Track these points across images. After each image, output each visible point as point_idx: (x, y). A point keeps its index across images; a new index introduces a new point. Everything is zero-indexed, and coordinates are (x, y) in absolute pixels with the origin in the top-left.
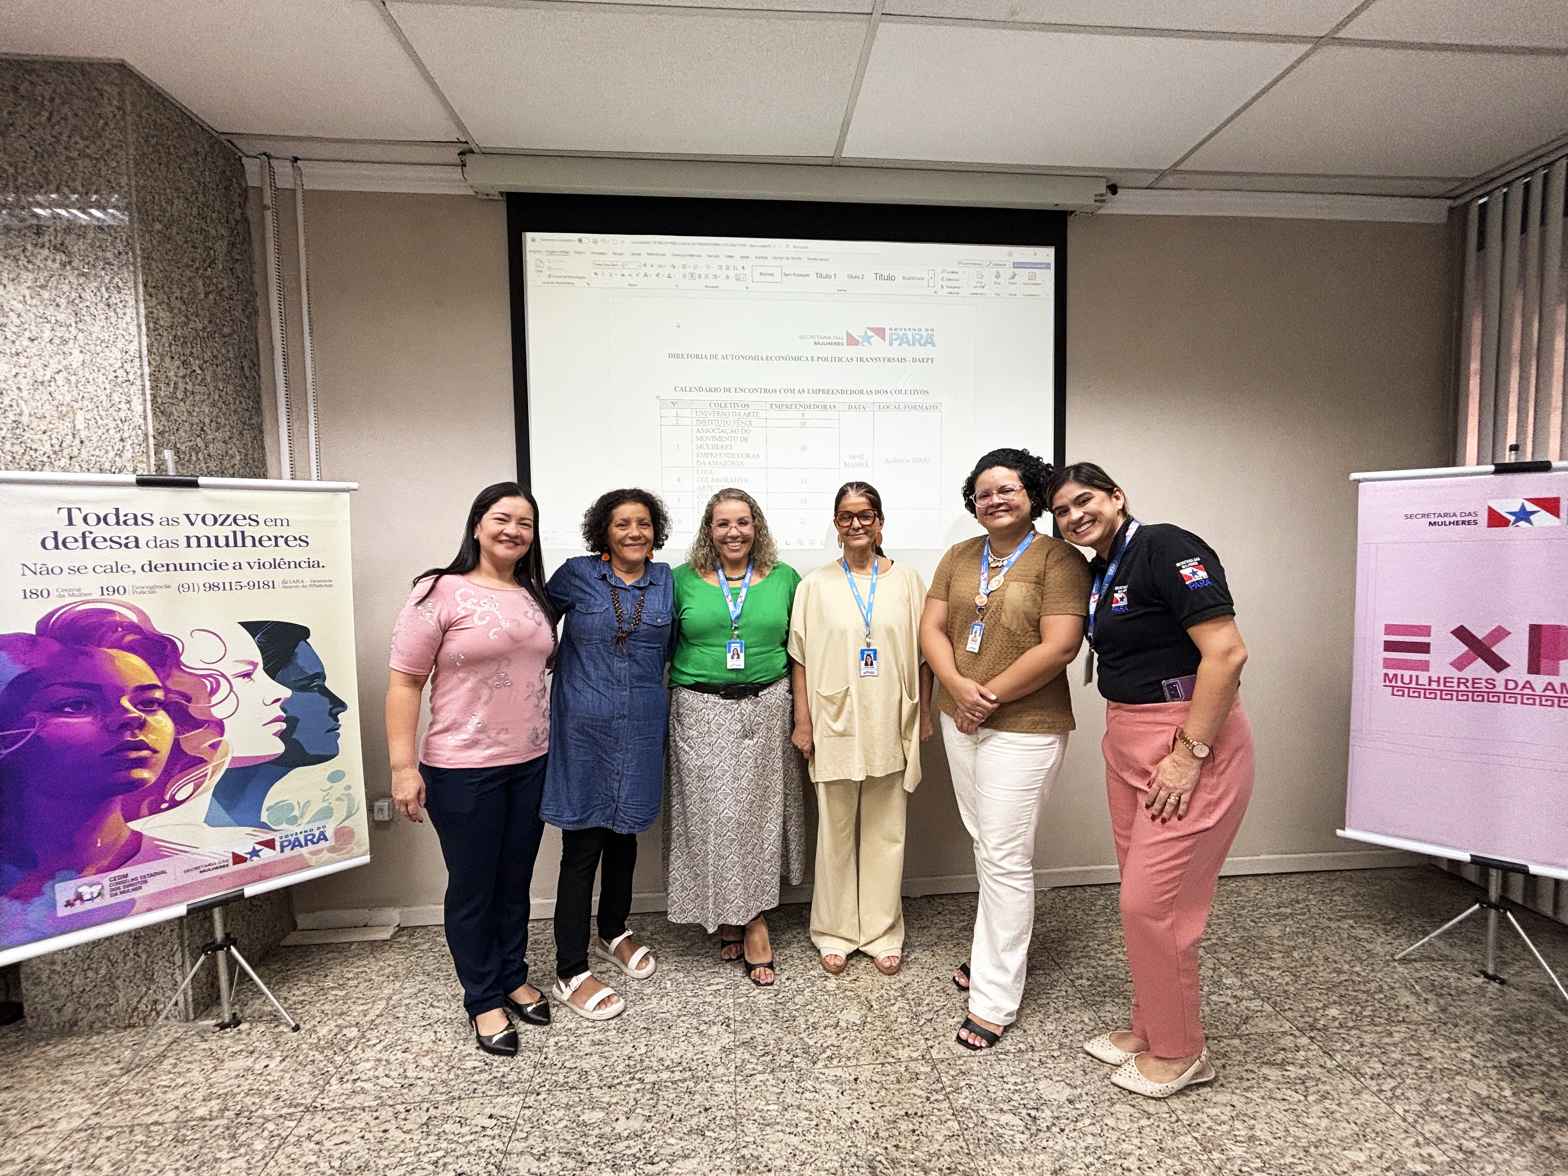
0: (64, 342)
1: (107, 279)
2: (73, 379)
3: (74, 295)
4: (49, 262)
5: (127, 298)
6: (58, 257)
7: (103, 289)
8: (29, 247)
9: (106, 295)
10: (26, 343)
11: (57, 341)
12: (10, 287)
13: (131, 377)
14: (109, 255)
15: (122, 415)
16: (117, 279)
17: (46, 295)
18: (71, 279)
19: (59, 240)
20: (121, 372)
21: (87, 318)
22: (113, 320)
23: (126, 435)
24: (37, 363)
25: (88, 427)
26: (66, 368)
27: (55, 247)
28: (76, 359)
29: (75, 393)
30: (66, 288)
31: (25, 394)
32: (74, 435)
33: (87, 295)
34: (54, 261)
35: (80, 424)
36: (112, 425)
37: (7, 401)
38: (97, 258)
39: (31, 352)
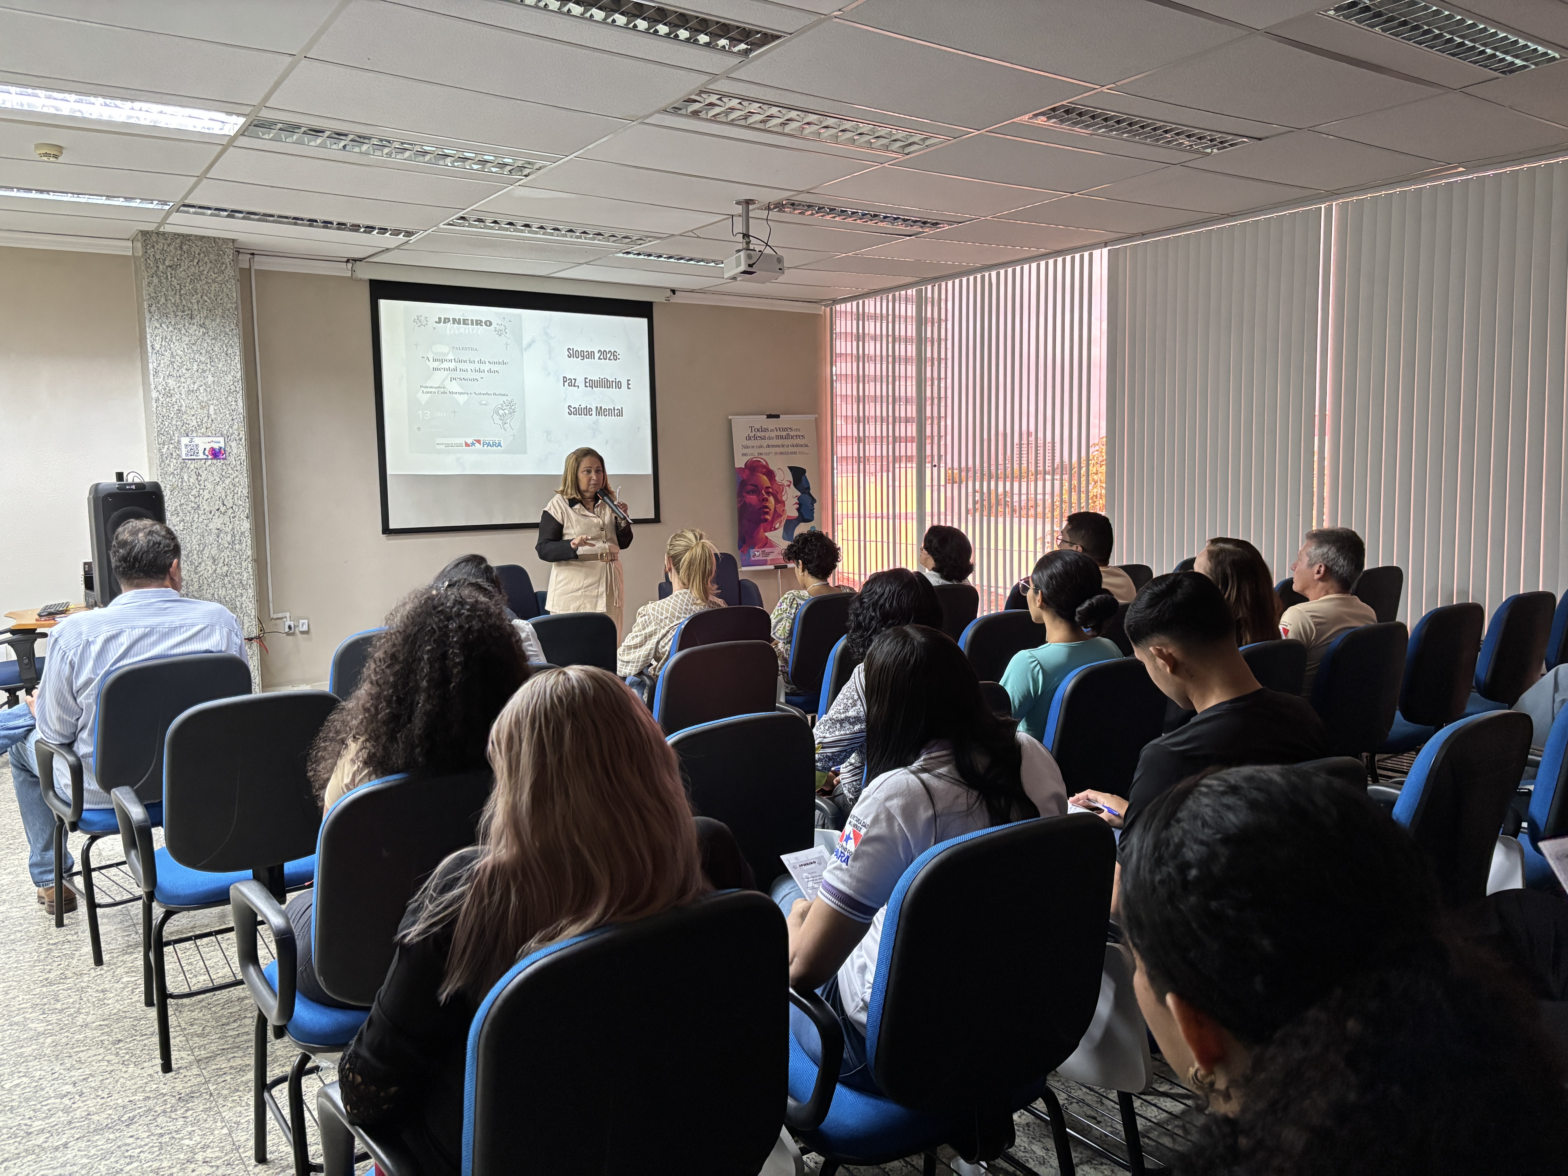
0: (204, 371)
1: (226, 341)
2: (208, 389)
3: (209, 348)
4: (197, 332)
6: (201, 330)
7: (224, 346)
8: (187, 324)
9: (226, 349)
10: (184, 371)
11: (200, 371)
12: (177, 344)
13: (238, 389)
14: (227, 330)
15: (233, 407)
16: (231, 342)
17: (195, 348)
18: (208, 341)
19: (202, 322)
20: (232, 387)
21: (216, 360)
22: (229, 361)
23: (234, 417)
24: (189, 381)
25: (215, 414)
26: (204, 384)
27: (200, 325)
28: (210, 379)
29: (209, 396)
30: (205, 345)
31: (183, 396)
32: (208, 418)
33: (216, 349)
34: (199, 332)
35: (212, 412)
36: (228, 412)
37: (174, 400)
38: (221, 331)
39: (187, 375)
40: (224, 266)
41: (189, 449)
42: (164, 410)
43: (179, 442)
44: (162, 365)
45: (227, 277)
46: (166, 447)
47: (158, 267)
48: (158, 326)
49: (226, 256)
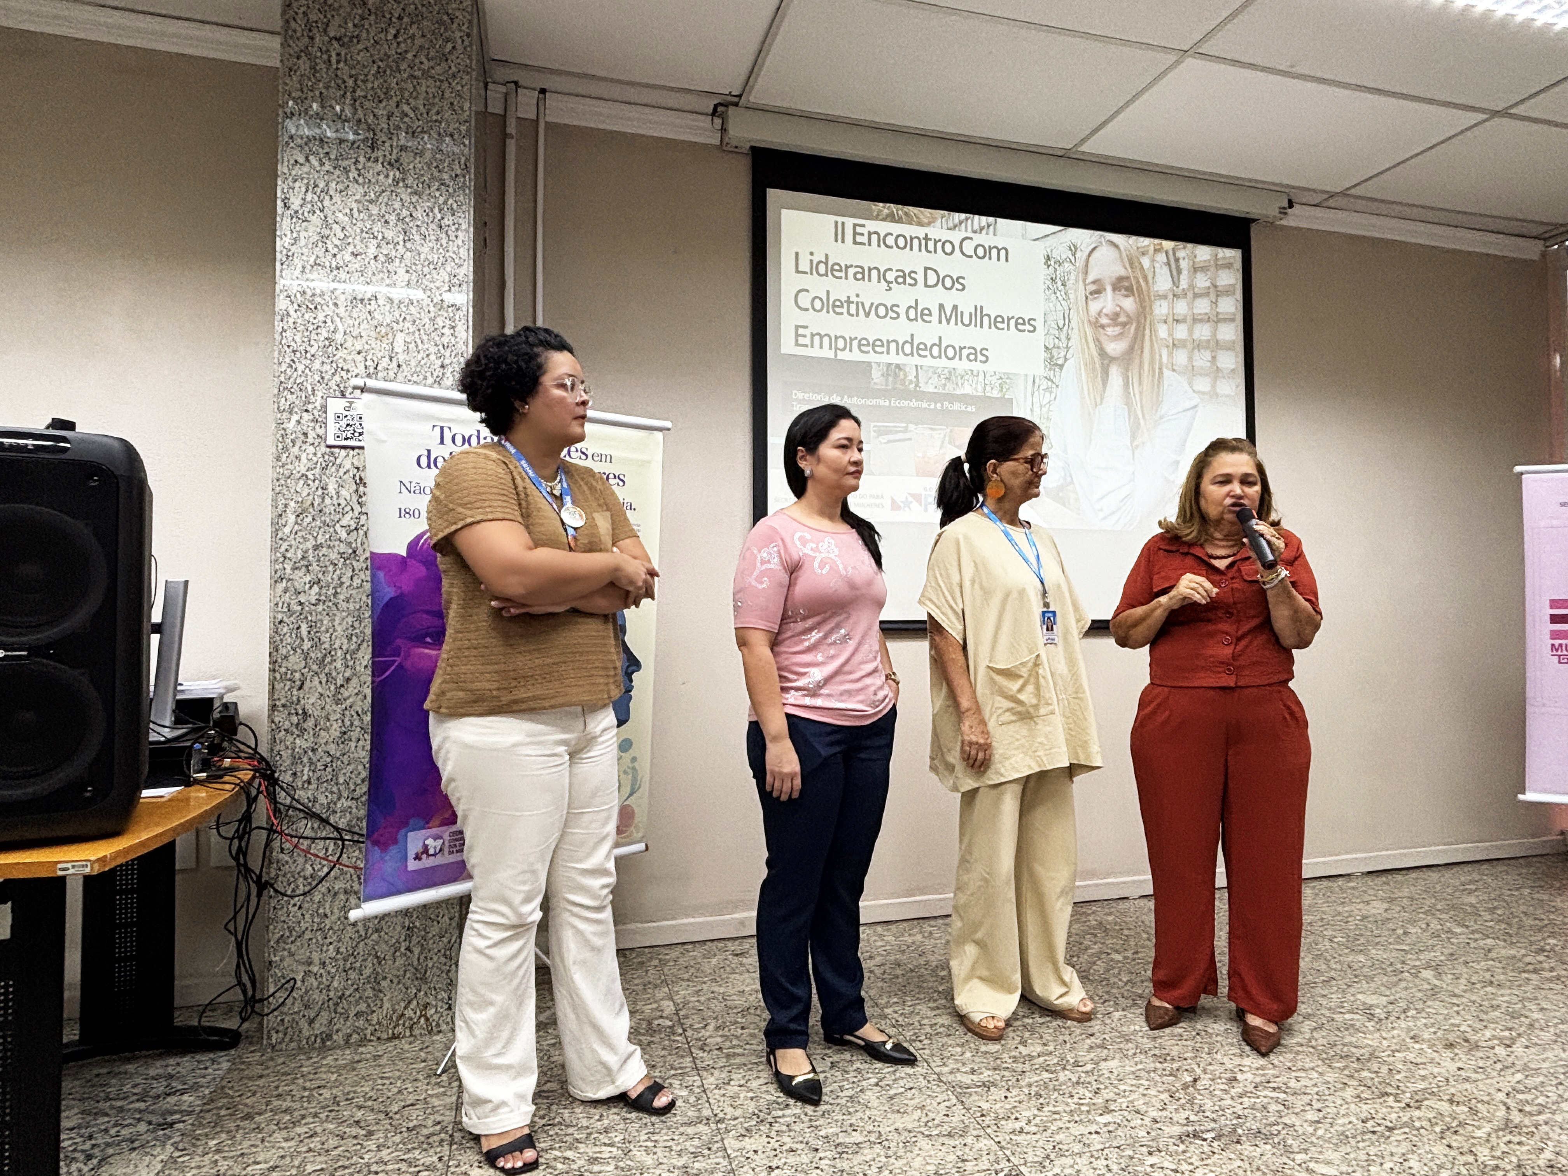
0: (390, 260)
1: (441, 200)
3: (405, 213)
4: (381, 177)
5: (460, 221)
6: (391, 174)
7: (436, 210)
8: (362, 159)
9: (439, 216)
10: (348, 257)
11: (382, 258)
12: (337, 198)
13: (459, 302)
14: (445, 176)
15: (445, 340)
16: (451, 201)
17: (375, 210)
18: (403, 196)
19: (394, 157)
20: (448, 296)
21: (417, 238)
22: (444, 242)
23: (447, 362)
24: (358, 280)
25: (407, 351)
27: (390, 164)
29: (397, 314)
30: (397, 205)
31: (341, 311)
32: (391, 359)
33: (419, 214)
34: (387, 176)
35: (399, 347)
36: (433, 349)
37: (321, 316)
38: (432, 178)
39: (353, 267)
40: (449, 46)
41: (344, 423)
42: (298, 339)
43: (324, 409)
44: (303, 242)
45: (453, 68)
46: (295, 418)
47: (312, 38)
48: (302, 160)
49: (455, 26)
